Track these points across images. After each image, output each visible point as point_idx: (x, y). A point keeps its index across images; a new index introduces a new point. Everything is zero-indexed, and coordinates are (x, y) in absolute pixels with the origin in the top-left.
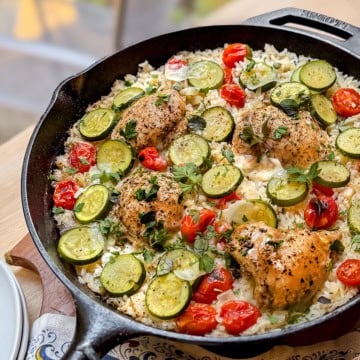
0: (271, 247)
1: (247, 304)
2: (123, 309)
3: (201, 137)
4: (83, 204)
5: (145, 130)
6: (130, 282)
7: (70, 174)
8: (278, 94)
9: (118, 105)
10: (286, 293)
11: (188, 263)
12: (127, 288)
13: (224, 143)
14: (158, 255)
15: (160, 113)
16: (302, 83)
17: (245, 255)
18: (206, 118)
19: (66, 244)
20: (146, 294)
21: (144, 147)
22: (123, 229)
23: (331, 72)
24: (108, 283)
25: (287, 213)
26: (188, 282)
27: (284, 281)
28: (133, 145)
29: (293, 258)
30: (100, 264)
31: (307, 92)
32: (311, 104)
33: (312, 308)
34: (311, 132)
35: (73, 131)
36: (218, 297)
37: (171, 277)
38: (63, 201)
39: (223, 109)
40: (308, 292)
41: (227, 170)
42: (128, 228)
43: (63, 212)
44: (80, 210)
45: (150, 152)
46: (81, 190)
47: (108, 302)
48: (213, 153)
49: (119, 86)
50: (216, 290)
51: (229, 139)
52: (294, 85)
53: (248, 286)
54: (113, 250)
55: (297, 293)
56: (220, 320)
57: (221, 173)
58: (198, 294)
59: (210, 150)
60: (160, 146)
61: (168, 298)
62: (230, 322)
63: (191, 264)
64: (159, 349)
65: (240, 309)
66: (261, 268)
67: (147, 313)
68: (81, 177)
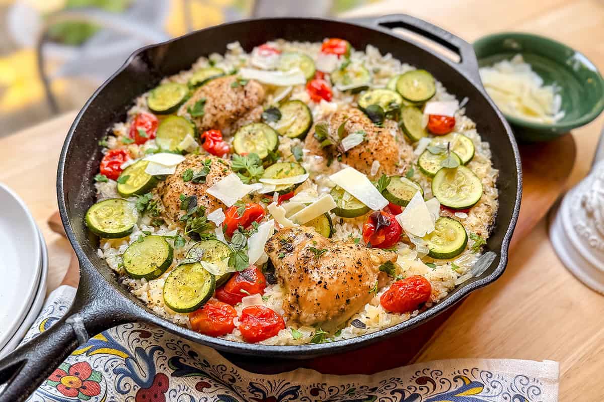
0: (312, 255)
1: (272, 311)
2: (137, 292)
3: (272, 129)
4: (128, 177)
5: (214, 111)
6: (152, 265)
7: (125, 144)
8: (368, 99)
9: (194, 82)
10: (316, 307)
11: (220, 256)
12: (148, 270)
13: (297, 140)
14: (192, 243)
15: (234, 96)
16: (397, 91)
17: (282, 258)
18: (283, 111)
19: (96, 213)
20: (166, 282)
21: (209, 129)
22: (161, 209)
23: (431, 85)
24: (130, 262)
25: (345, 224)
26: (213, 277)
27: (317, 293)
28: (198, 124)
29: (333, 270)
30: (128, 241)
31: (399, 101)
32: (400, 114)
33: (343, 331)
34: (393, 143)
35: (141, 100)
36: (243, 299)
37: (197, 268)
38: (109, 169)
39: (303, 103)
40: (343, 311)
41: (292, 168)
42: (167, 208)
43: (106, 181)
44: (124, 182)
45: (213, 135)
46: (130, 161)
47: (124, 282)
48: (281, 148)
49: (202, 63)
50: (242, 291)
51: (302, 137)
52: (387, 92)
53: (280, 294)
54: (145, 229)
55: (328, 310)
56: (237, 324)
57: (285, 170)
58: (223, 292)
59: (278, 143)
60: (227, 131)
61: (189, 290)
62: (247, 328)
63: (222, 259)
64: (171, 346)
65: (262, 316)
66: (295, 275)
67: (162, 302)
68: (135, 149)
